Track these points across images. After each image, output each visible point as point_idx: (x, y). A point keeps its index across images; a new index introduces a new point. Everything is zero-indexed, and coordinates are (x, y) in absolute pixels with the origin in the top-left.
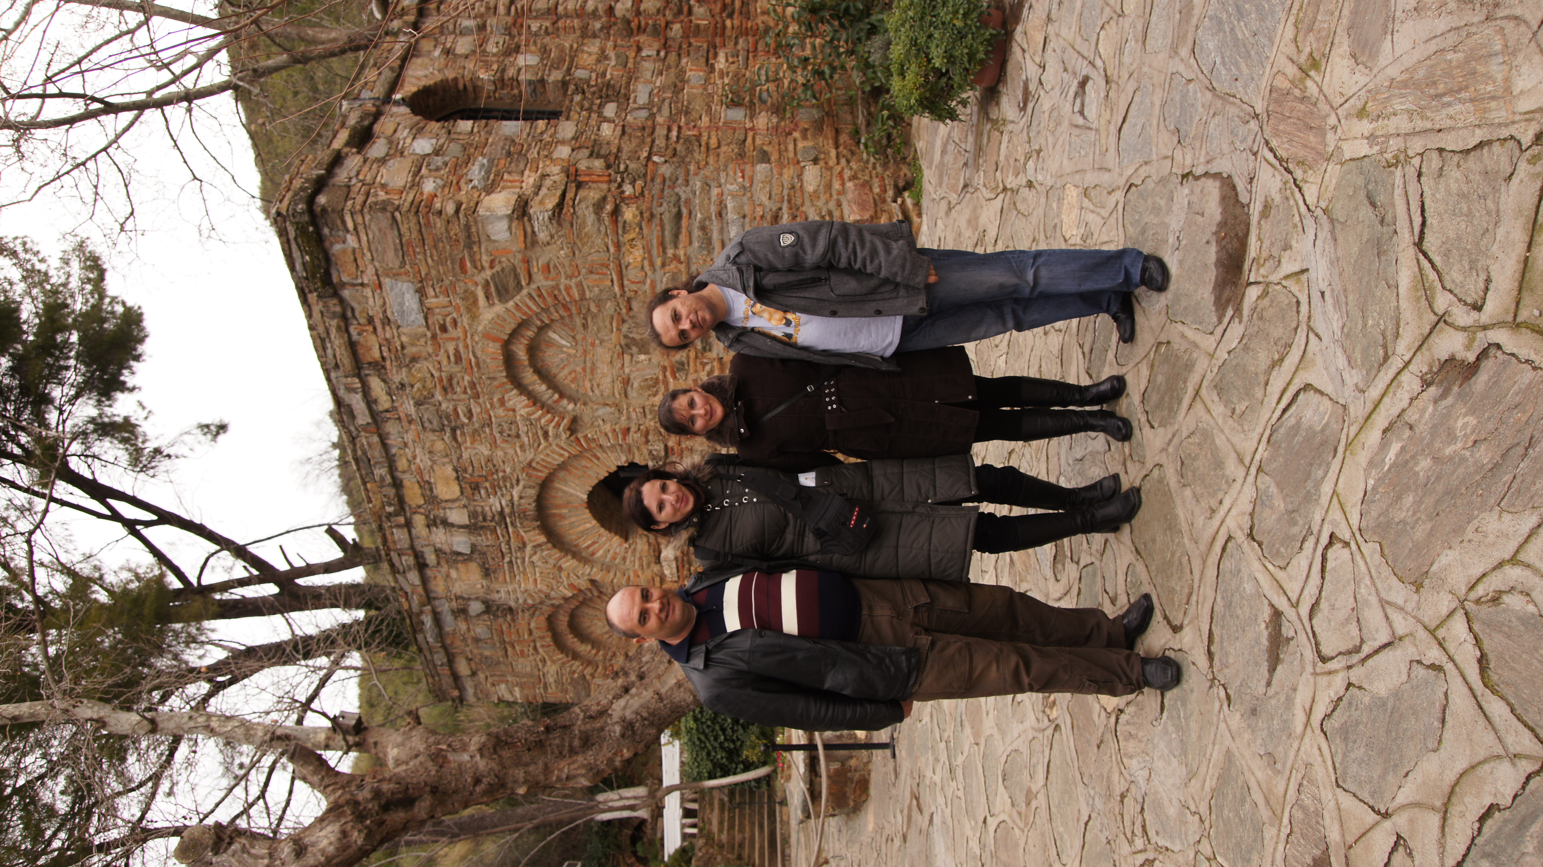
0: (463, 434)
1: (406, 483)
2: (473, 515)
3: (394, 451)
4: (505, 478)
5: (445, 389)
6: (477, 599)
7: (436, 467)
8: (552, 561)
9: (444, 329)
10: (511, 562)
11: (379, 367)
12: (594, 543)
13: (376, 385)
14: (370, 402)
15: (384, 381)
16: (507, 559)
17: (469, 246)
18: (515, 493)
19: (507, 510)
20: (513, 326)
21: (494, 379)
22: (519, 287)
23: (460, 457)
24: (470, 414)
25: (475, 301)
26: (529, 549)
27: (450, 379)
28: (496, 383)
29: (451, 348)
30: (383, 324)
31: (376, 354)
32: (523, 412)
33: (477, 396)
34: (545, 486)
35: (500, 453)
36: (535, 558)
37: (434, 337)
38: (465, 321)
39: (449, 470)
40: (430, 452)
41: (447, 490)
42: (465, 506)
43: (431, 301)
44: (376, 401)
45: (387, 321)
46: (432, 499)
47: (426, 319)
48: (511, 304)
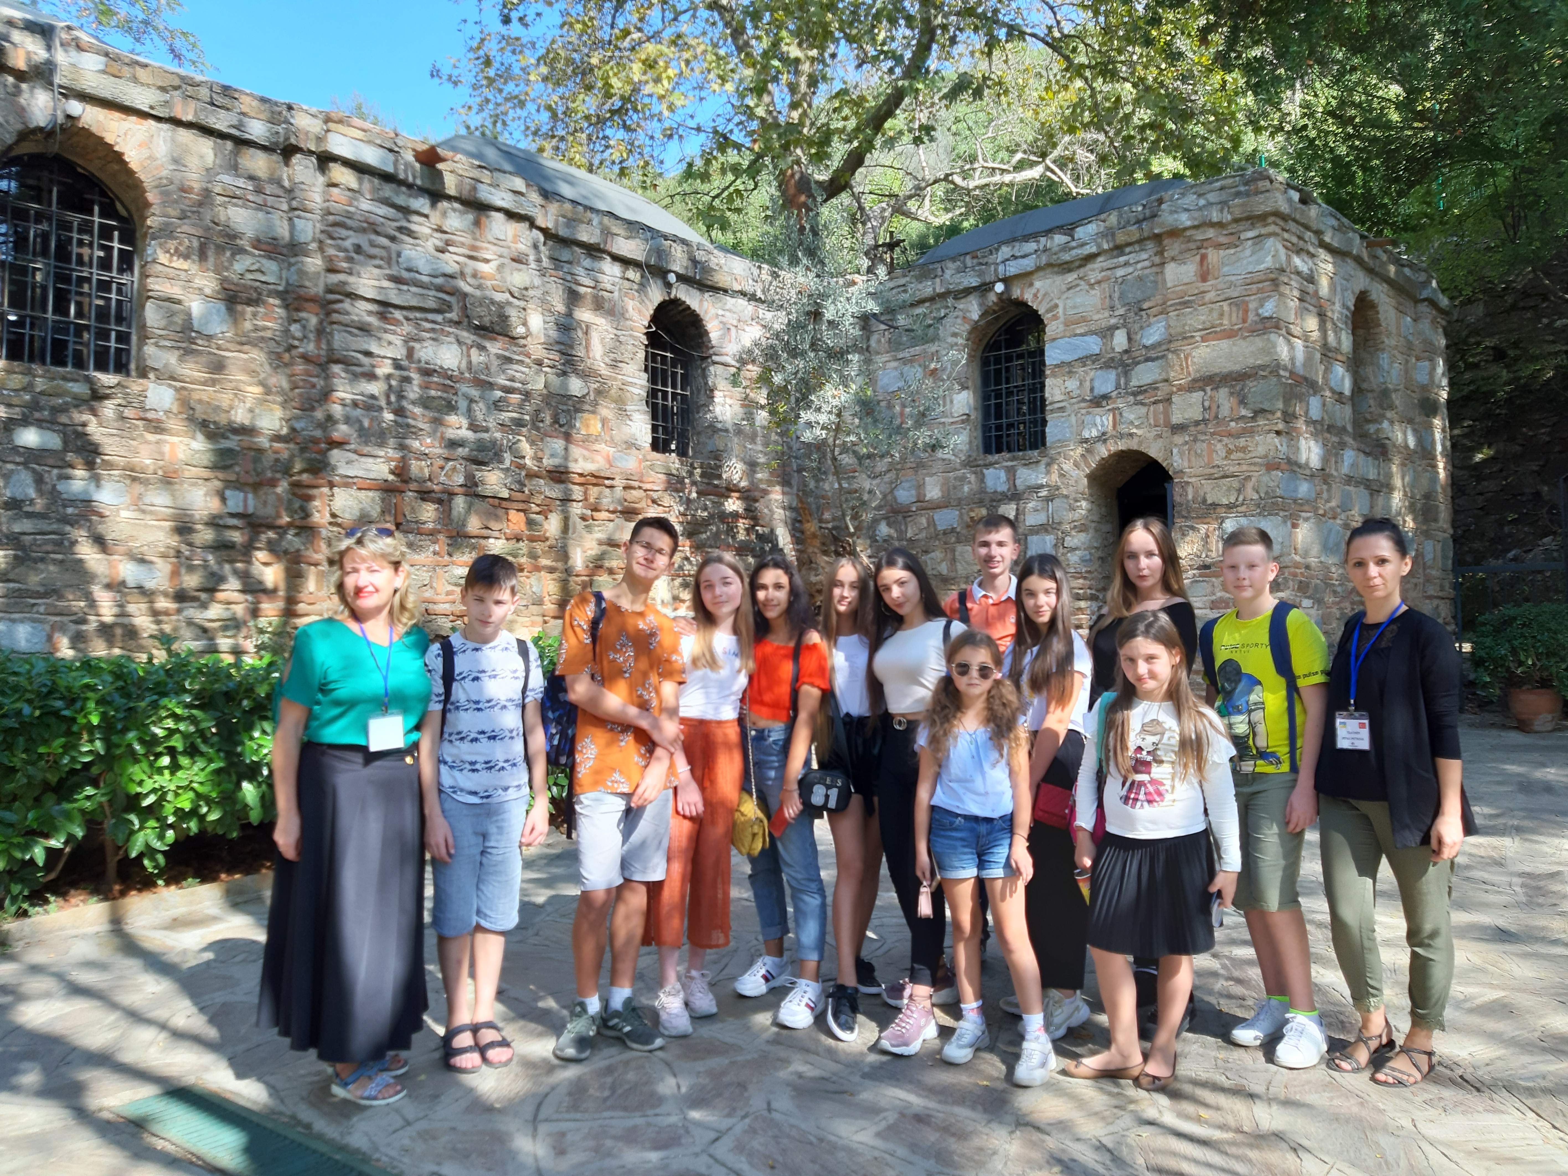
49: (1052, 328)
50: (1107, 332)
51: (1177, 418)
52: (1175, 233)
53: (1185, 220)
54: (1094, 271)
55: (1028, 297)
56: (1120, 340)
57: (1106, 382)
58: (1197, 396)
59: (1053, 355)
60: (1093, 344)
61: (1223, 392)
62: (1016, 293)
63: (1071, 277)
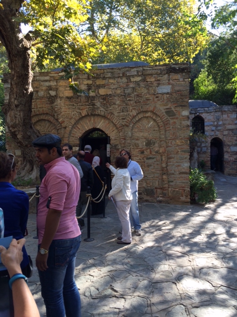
0: (123, 98)
1: (104, 81)
2: (93, 97)
3: (116, 79)
4: (107, 107)
5: (138, 95)
6: (57, 94)
7: (111, 90)
8: (74, 117)
9: (157, 97)
10: (74, 105)
11: (144, 80)
12: (79, 129)
13: (139, 79)
14: (133, 76)
15: (140, 80)
16: (75, 104)
17: (181, 106)
18: (102, 109)
19: (95, 107)
20: (158, 114)
21: (142, 107)
22: (169, 116)
23: (115, 96)
24: (130, 100)
25: (165, 106)
26: (80, 111)
27: (141, 97)
28: (140, 108)
29: (151, 98)
30: (158, 83)
31: (148, 80)
32: (131, 114)
33: (136, 102)
34: (104, 117)
35: (117, 107)
36: (76, 112)
37: (155, 95)
38: (159, 103)
39: (110, 92)
40: (116, 89)
41: (102, 91)
42: (97, 95)
43: (165, 96)
44: (133, 77)
45: (159, 84)
46: (99, 87)
47: (160, 94)
48: (165, 114)
49: (205, 120)
50: (214, 122)
51: (224, 134)
52: (225, 111)
53: (226, 110)
54: (212, 114)
55: (202, 115)
56: (216, 123)
57: (214, 128)
58: (227, 132)
59: (205, 124)
60: (212, 123)
61: (230, 131)
62: (200, 115)
63: (209, 114)
